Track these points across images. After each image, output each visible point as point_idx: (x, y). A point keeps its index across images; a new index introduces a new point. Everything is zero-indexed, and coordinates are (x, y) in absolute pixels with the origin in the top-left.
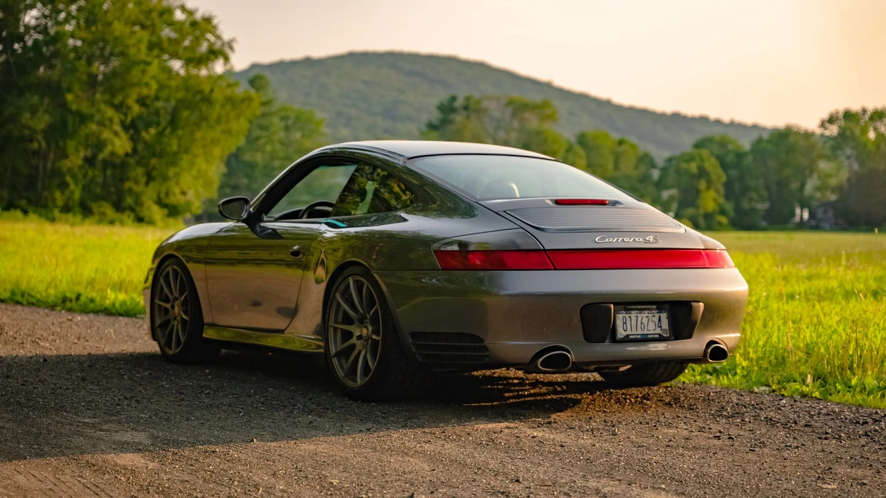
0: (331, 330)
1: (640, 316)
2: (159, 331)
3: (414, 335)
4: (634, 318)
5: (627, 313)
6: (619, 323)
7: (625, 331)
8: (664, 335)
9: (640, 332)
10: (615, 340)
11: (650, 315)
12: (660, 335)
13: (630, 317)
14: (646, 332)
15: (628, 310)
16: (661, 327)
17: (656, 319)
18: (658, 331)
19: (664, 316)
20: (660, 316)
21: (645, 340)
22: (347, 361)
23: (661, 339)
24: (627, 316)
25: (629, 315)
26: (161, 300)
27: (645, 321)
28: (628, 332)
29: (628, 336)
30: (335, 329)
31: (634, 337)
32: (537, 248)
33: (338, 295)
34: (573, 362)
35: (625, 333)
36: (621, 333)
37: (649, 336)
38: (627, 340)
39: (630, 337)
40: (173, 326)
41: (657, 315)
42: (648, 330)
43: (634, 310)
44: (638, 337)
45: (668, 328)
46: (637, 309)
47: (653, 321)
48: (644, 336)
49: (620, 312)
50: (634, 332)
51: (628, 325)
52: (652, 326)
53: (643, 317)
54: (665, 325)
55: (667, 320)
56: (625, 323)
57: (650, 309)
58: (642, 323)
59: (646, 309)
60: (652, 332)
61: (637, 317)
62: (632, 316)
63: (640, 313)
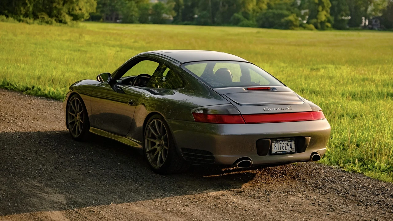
0: (146, 141)
1: (282, 143)
2: (70, 125)
3: (182, 149)
4: (280, 145)
5: (276, 142)
6: (273, 147)
7: (275, 150)
8: (293, 151)
9: (282, 150)
10: (271, 154)
11: (287, 143)
12: (290, 151)
13: (278, 144)
15: (277, 141)
16: (291, 148)
18: (290, 149)
19: (293, 143)
20: (291, 143)
21: (284, 153)
22: (153, 155)
23: (291, 153)
24: (277, 143)
26: (71, 112)
27: (284, 145)
28: (277, 151)
29: (277, 152)
30: (148, 140)
31: (279, 152)
32: (238, 114)
33: (149, 126)
34: (252, 164)
35: (276, 151)
36: (274, 151)
37: (286, 152)
38: (276, 154)
39: (278, 153)
40: (76, 124)
42: (286, 149)
43: (280, 141)
44: (281, 152)
45: (294, 148)
46: (281, 140)
47: (288, 145)
48: (284, 152)
49: (274, 142)
50: (280, 150)
51: (277, 147)
52: (287, 147)
53: (284, 143)
54: (293, 147)
55: (294, 144)
56: (276, 147)
57: (287, 140)
58: (283, 146)
59: (285, 140)
60: (287, 150)
61: (281, 143)
62: (279, 143)
63: (282, 142)
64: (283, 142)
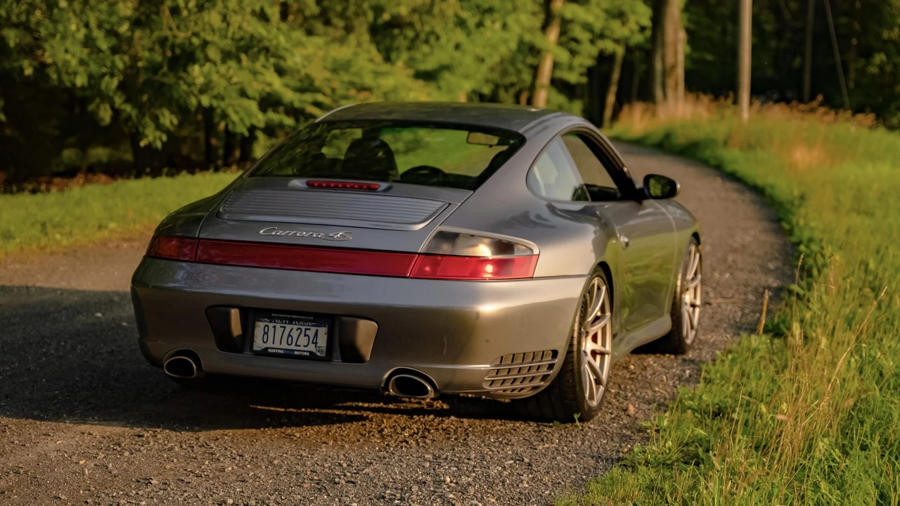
1: (289, 327)
4: (280, 331)
5: (271, 322)
6: (259, 332)
7: (264, 342)
8: (319, 354)
9: (285, 346)
10: (252, 351)
11: (303, 328)
12: (311, 353)
13: (274, 327)
14: (292, 347)
15: (272, 319)
16: (316, 343)
17: (311, 333)
18: (312, 348)
19: (323, 331)
20: (317, 331)
21: (289, 356)
24: (271, 325)
25: (274, 324)
27: (295, 334)
28: (269, 344)
29: (267, 349)
31: (274, 351)
35: (265, 346)
36: (259, 345)
37: (296, 353)
38: (264, 353)
39: (269, 350)
41: (314, 330)
42: (296, 345)
43: (281, 319)
44: (280, 351)
45: (325, 346)
46: (286, 319)
47: (305, 335)
48: (288, 352)
49: (262, 320)
50: (277, 345)
51: (269, 336)
52: (303, 341)
53: (294, 329)
54: (322, 341)
55: (326, 337)
56: (265, 333)
57: (306, 321)
58: (289, 335)
59: (299, 320)
60: (302, 348)
61: (285, 327)
62: (278, 326)
63: (289, 324)
64: (291, 323)
